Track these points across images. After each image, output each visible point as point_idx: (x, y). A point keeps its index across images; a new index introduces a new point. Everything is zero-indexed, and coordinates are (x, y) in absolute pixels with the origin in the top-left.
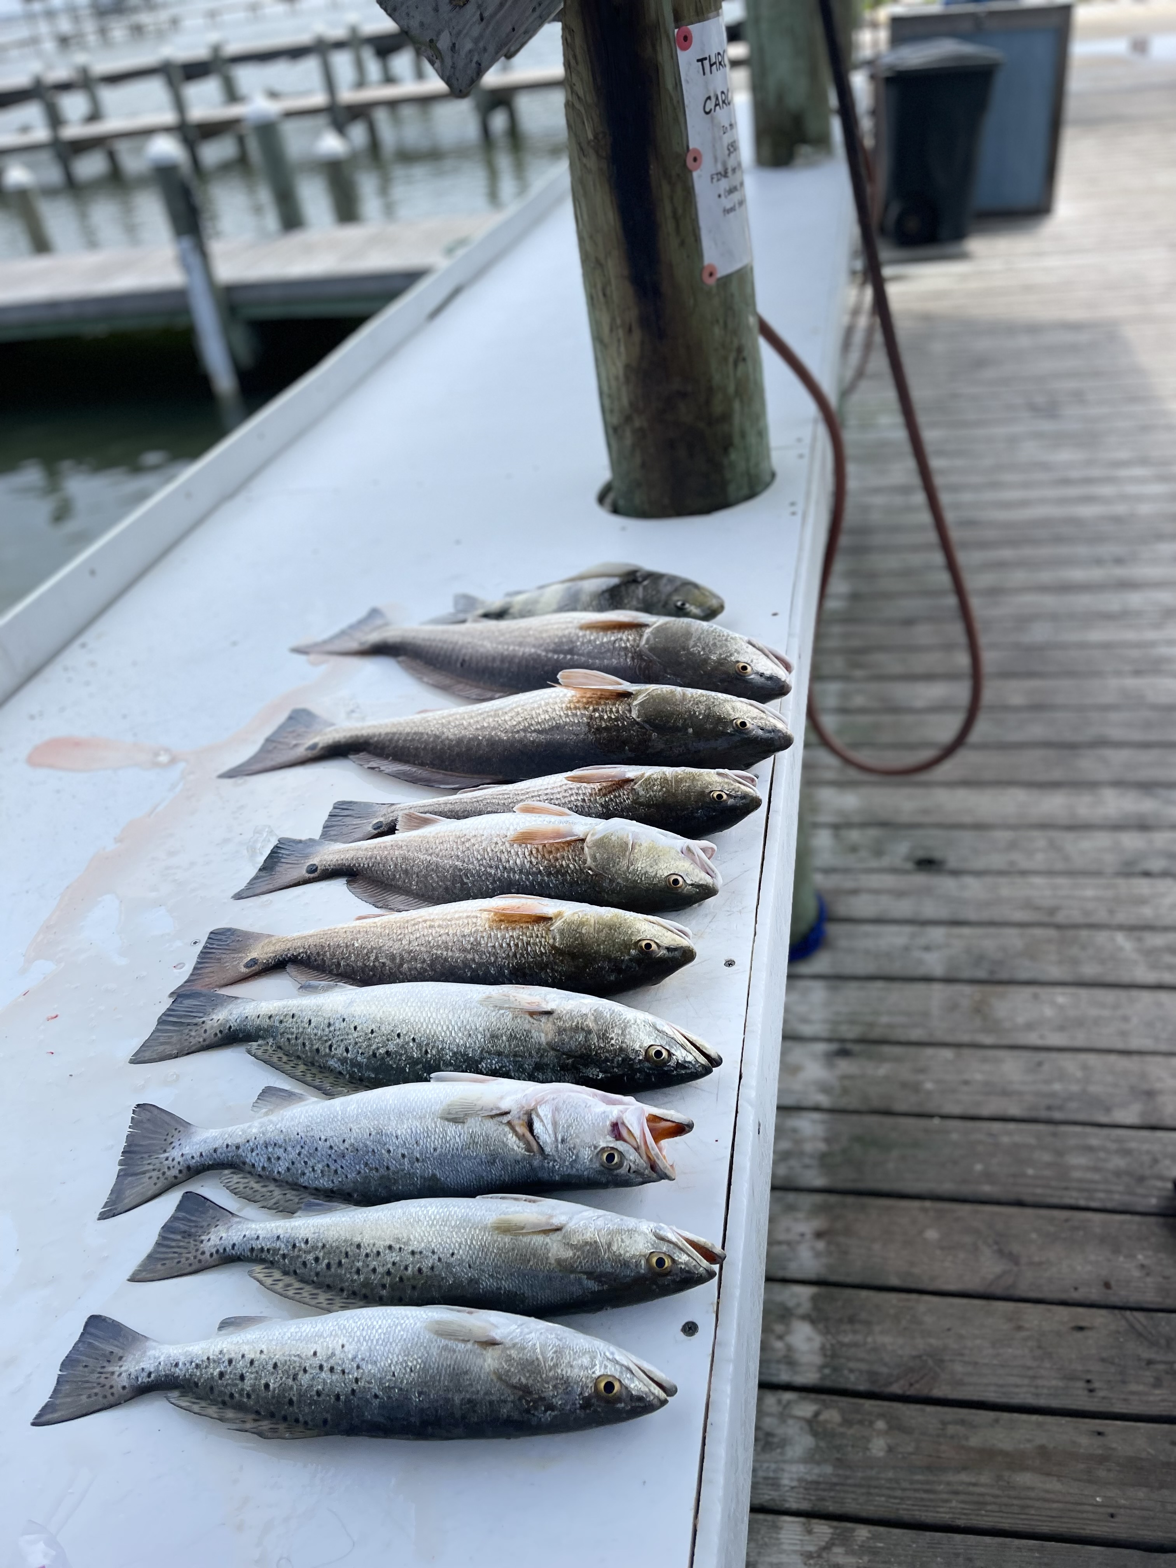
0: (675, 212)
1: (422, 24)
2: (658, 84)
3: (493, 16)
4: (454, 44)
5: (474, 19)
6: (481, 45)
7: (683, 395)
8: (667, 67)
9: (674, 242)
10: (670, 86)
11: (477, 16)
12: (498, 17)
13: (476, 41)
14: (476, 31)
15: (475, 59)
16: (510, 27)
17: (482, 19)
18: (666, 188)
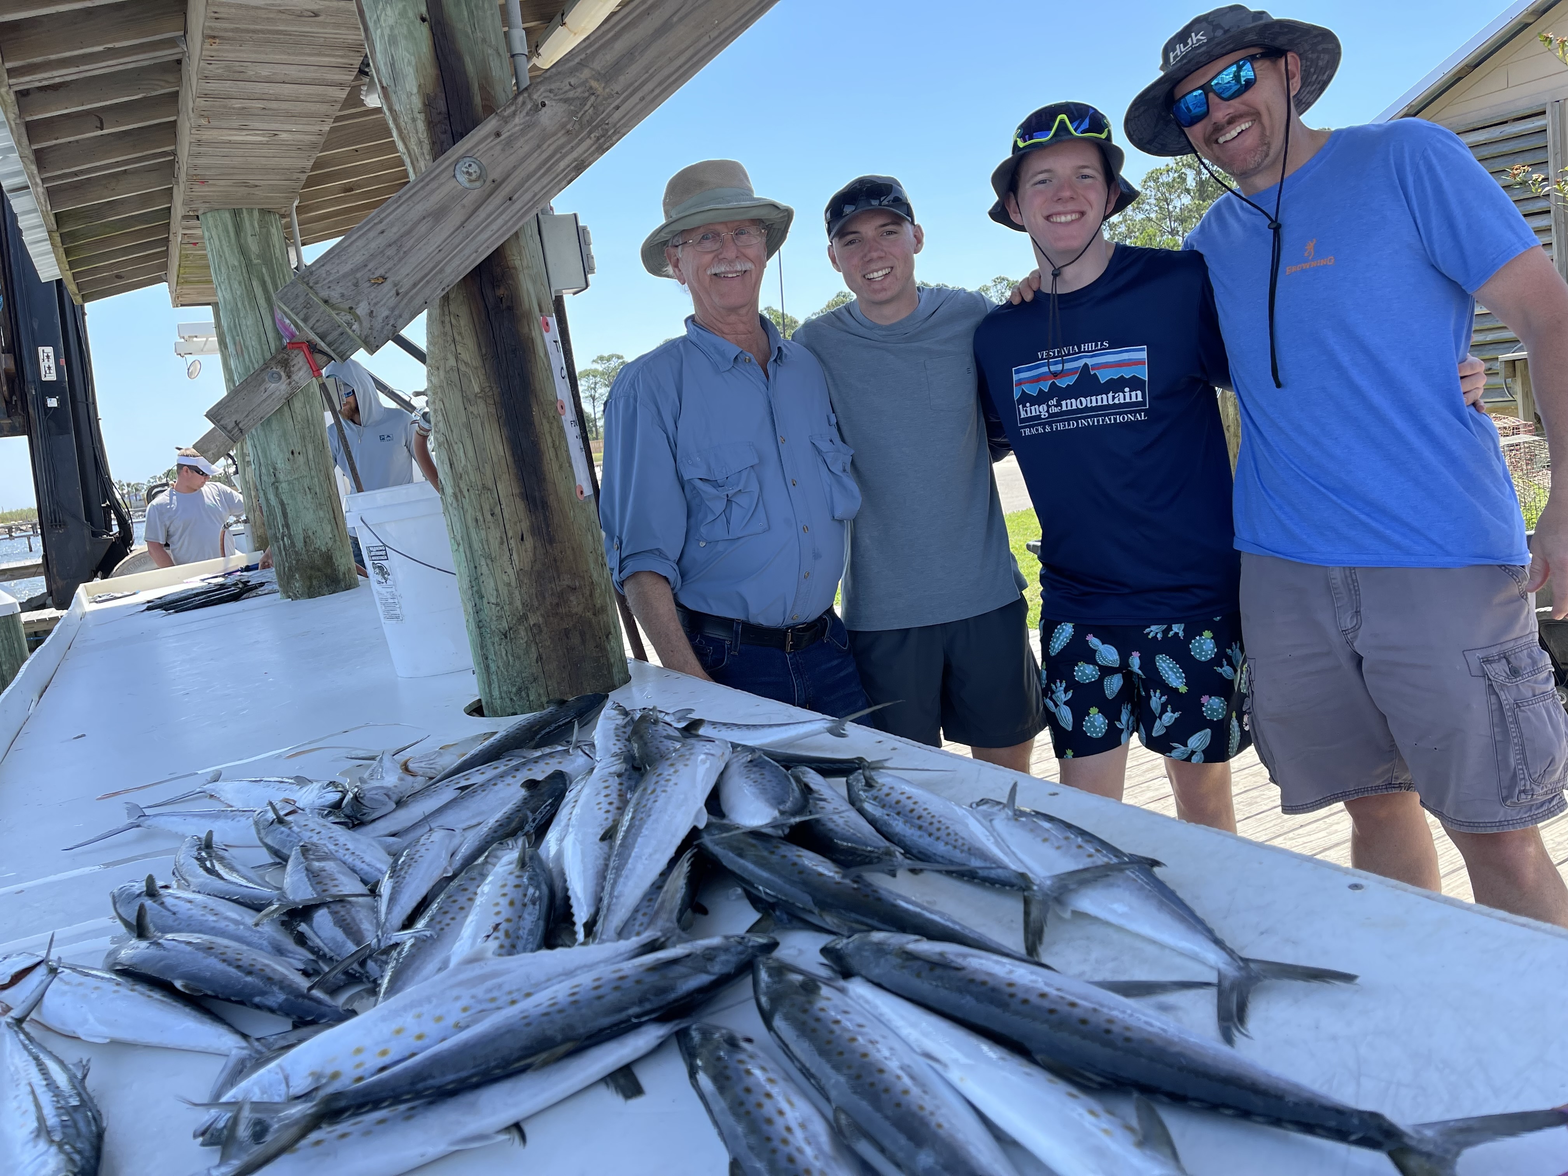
0: (553, 442)
1: (343, 295)
2: (534, 353)
3: (407, 293)
4: (372, 312)
5: (391, 294)
6: (396, 313)
7: (574, 589)
8: (538, 341)
9: (555, 466)
10: (542, 354)
11: (394, 292)
12: (411, 294)
13: (393, 310)
14: (393, 301)
15: (392, 322)
16: (423, 301)
17: (398, 294)
18: (546, 426)
